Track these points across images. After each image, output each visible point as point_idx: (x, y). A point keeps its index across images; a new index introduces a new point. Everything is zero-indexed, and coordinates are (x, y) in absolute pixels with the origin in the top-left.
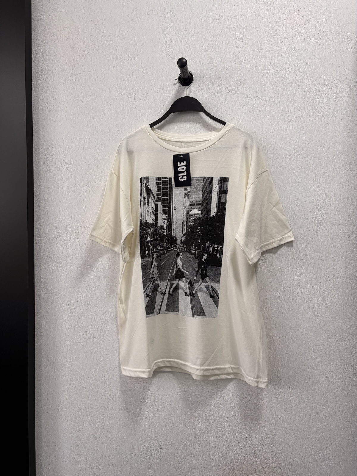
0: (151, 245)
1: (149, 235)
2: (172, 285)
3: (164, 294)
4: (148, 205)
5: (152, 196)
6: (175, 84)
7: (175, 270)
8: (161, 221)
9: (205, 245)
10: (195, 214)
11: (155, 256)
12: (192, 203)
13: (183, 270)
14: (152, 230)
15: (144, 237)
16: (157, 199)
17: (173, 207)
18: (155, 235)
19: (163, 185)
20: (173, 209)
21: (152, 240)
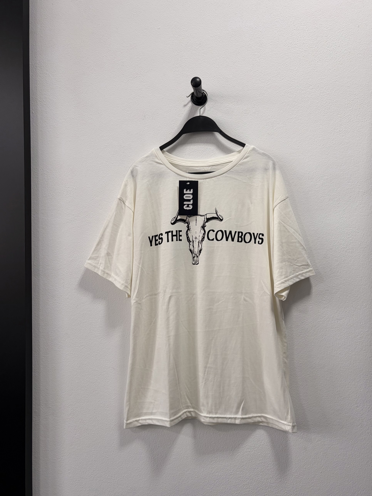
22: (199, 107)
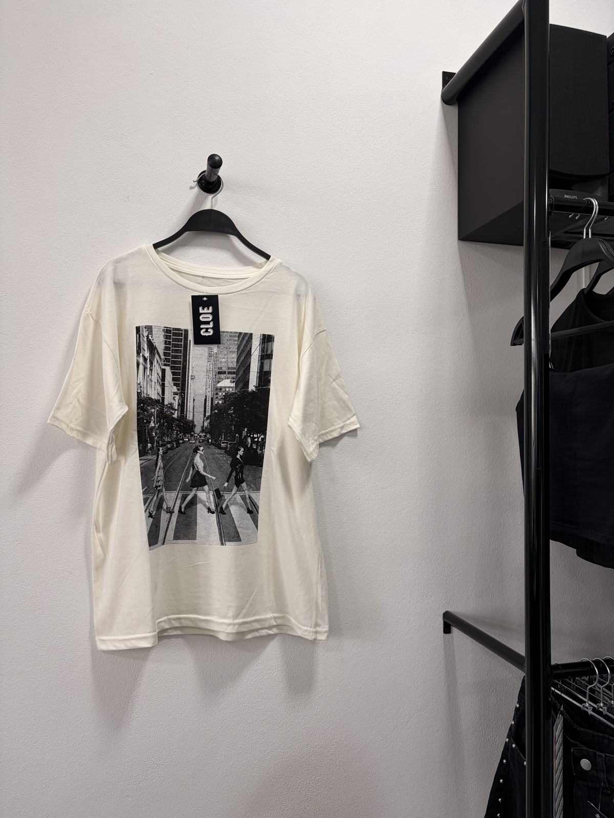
0: (156, 434)
1: (153, 418)
2: (184, 497)
3: (171, 512)
4: (151, 370)
5: (157, 356)
6: (191, 188)
7: (191, 473)
8: (171, 397)
9: (241, 435)
10: (225, 387)
11: (161, 452)
12: (221, 370)
13: (204, 473)
14: (157, 410)
15: (145, 421)
16: (164, 362)
17: (190, 375)
18: (160, 419)
19: (174, 340)
20: (190, 378)
21: (157, 426)
22: (209, 196)
